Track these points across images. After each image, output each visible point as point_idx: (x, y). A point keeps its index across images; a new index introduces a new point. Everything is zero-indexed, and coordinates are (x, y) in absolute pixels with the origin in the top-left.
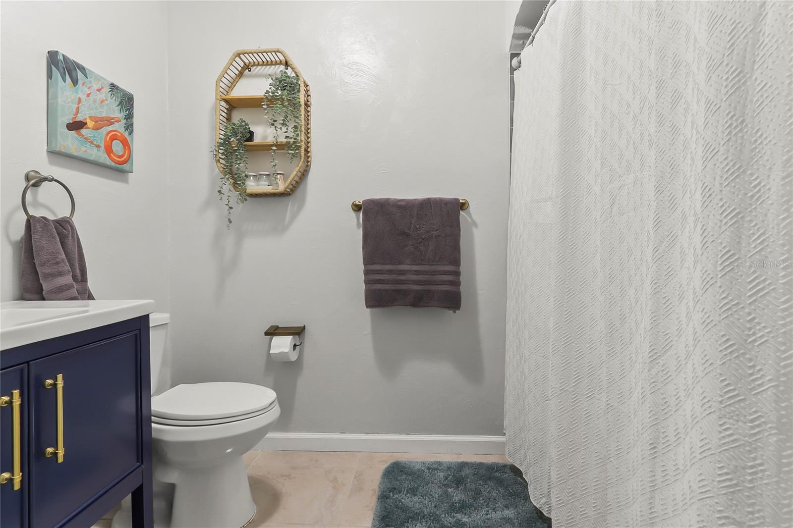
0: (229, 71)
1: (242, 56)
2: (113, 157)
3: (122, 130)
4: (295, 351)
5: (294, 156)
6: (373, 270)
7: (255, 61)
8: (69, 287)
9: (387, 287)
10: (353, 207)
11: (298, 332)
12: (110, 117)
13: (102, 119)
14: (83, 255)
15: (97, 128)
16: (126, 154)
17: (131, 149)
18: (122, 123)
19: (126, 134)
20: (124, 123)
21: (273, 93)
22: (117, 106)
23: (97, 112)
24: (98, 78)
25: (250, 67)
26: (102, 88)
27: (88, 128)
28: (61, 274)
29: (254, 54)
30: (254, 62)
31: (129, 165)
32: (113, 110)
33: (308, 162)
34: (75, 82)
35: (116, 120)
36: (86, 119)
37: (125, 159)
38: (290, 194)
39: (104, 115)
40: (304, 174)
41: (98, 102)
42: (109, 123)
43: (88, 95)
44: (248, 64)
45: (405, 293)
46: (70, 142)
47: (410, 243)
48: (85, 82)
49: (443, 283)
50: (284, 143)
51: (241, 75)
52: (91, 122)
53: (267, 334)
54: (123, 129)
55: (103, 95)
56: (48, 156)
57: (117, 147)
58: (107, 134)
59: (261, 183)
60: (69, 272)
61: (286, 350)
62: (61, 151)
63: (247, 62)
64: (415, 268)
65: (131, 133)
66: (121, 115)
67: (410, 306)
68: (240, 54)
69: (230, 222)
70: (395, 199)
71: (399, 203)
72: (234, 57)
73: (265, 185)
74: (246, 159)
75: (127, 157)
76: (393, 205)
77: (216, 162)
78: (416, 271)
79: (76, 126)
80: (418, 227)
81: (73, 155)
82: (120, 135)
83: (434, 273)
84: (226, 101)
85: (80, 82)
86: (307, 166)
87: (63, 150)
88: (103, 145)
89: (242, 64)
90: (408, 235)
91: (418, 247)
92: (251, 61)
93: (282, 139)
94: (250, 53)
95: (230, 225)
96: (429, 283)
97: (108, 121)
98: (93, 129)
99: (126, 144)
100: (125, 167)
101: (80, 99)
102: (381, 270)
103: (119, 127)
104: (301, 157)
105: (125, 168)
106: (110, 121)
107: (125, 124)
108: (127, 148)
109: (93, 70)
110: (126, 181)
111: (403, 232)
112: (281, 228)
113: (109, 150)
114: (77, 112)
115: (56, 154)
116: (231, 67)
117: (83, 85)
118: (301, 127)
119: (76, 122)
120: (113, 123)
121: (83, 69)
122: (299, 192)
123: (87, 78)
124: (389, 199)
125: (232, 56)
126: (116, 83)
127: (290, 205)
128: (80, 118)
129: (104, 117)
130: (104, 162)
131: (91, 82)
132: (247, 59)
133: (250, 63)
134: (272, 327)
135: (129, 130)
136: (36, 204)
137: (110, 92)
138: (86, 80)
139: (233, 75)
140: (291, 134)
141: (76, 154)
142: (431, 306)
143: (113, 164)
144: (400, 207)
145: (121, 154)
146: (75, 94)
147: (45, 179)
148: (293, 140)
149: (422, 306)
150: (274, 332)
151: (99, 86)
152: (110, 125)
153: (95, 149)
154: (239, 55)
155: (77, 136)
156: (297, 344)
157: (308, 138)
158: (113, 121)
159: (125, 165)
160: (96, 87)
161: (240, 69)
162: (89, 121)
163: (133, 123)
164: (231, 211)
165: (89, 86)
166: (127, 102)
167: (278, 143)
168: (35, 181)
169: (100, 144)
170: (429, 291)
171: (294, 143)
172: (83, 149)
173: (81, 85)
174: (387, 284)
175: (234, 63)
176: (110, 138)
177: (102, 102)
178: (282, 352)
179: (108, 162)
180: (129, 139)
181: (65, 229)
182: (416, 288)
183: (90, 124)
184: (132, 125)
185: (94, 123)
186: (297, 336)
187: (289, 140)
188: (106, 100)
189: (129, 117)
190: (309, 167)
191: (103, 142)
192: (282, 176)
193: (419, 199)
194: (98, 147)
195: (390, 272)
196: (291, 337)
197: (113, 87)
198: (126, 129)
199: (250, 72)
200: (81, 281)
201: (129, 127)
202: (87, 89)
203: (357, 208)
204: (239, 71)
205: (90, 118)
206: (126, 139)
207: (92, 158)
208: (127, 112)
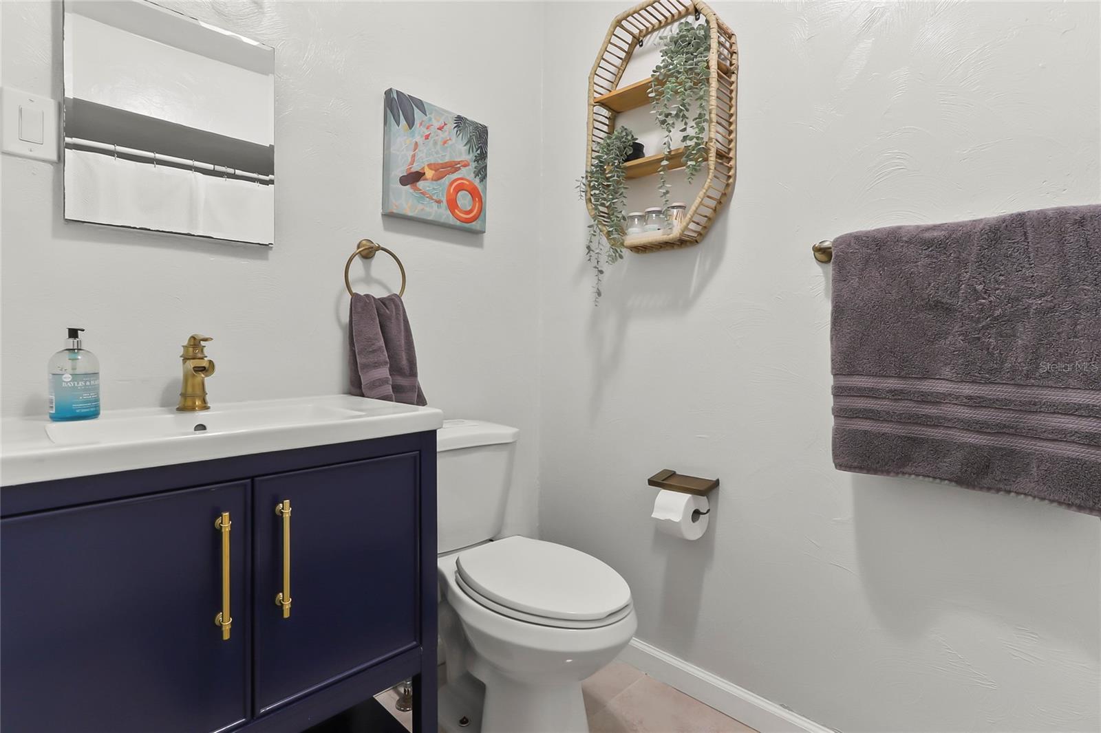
0: (607, 56)
1: (624, 23)
2: (458, 213)
3: (471, 176)
4: (697, 523)
5: (696, 170)
6: (851, 389)
7: (648, 25)
8: (383, 382)
9: (886, 428)
10: (818, 255)
11: (706, 489)
12: (454, 161)
13: (444, 166)
14: (413, 342)
15: (438, 178)
16: (476, 208)
17: (483, 201)
18: (470, 167)
19: (476, 182)
20: (474, 166)
21: (666, 67)
22: (465, 145)
23: (439, 157)
24: (440, 112)
25: (641, 39)
26: (445, 124)
27: (426, 179)
28: (377, 365)
29: (640, 12)
30: (647, 28)
31: (479, 222)
32: (460, 150)
33: (729, 177)
34: (411, 124)
35: (463, 164)
36: (423, 168)
37: (475, 215)
38: (697, 242)
39: (447, 159)
40: (722, 203)
41: (440, 143)
42: (453, 169)
43: (427, 137)
44: (637, 35)
45: (939, 449)
46: (406, 200)
47: (956, 329)
48: (423, 121)
49: (1061, 436)
50: (680, 151)
51: (629, 55)
52: (430, 171)
53: (652, 482)
54: (473, 175)
55: (446, 134)
56: (383, 219)
57: (464, 200)
58: (451, 184)
59: (650, 226)
60: (387, 363)
61: (676, 517)
62: (392, 213)
63: (636, 32)
64: (967, 390)
65: (484, 178)
66: (470, 157)
67: (950, 480)
68: (621, 22)
69: (599, 294)
70: (918, 227)
71: (927, 235)
72: (612, 30)
73: (654, 230)
74: (623, 190)
75: (477, 212)
76: (909, 242)
77: (587, 203)
78: (970, 398)
79: (412, 178)
80: (980, 287)
81: (408, 216)
82: (467, 183)
83: (1032, 407)
84: (602, 104)
85: (417, 122)
86: (728, 185)
87: (395, 211)
88: (444, 199)
89: (629, 39)
90: (949, 310)
91: (979, 339)
92: (642, 27)
93: (677, 143)
94: (635, 12)
95: (600, 299)
96: (1012, 431)
97: (452, 166)
98: (432, 180)
99: (477, 196)
100: (475, 225)
101: (416, 143)
102: (871, 389)
103: (467, 173)
104: (709, 169)
105: (474, 228)
106: (453, 167)
107: (475, 168)
108: (477, 199)
109: (432, 103)
110: (480, 245)
111: (938, 302)
112: (681, 303)
113: (452, 205)
114: (412, 163)
115: (392, 218)
116: (610, 48)
117: (421, 124)
118: (710, 113)
119: (412, 173)
120: (459, 168)
121: (420, 105)
122: (713, 236)
123: (426, 115)
124: (899, 228)
125: (609, 30)
126: (462, 115)
127: (697, 258)
128: (416, 168)
129: (446, 163)
130: (446, 221)
131: (430, 119)
132: (634, 27)
133: (641, 31)
134: (665, 471)
135: (480, 176)
136: (368, 279)
137: (456, 129)
138: (425, 118)
139: (618, 62)
140: (691, 132)
141: (410, 214)
142: (1018, 493)
143: (458, 223)
144: (929, 244)
145: (469, 208)
146: (411, 139)
147: (379, 248)
148: (695, 140)
149: (989, 489)
150: (667, 480)
151: (440, 123)
152: (455, 172)
153: (435, 205)
154: (618, 23)
155: (411, 191)
156: (702, 511)
157: (730, 132)
158: (458, 166)
159: (474, 223)
160: (437, 124)
161: (626, 47)
162: (428, 169)
163: (486, 166)
164: (600, 276)
165: (428, 125)
166: (479, 137)
167: (673, 153)
168: (368, 252)
169: (442, 199)
170: (1011, 453)
171: (698, 145)
172: (420, 207)
173: (418, 125)
174: (885, 420)
175: (614, 39)
176: (454, 190)
177: (445, 142)
178: (669, 521)
179: (452, 220)
180: (480, 188)
181: (387, 308)
182: (972, 441)
183: (429, 174)
184: (485, 167)
185: (433, 172)
186: (705, 497)
187: (689, 143)
188: (450, 139)
189: (482, 156)
190: (730, 189)
191: (445, 196)
192: (680, 210)
193: (988, 220)
194: (439, 202)
195: (896, 395)
196: (688, 496)
197: (460, 121)
198: (477, 175)
199: (641, 48)
200: (410, 376)
201: (482, 172)
202: (425, 130)
203: (823, 254)
204: (624, 51)
205: (429, 166)
206: (475, 188)
207: (430, 218)
208: (479, 152)
